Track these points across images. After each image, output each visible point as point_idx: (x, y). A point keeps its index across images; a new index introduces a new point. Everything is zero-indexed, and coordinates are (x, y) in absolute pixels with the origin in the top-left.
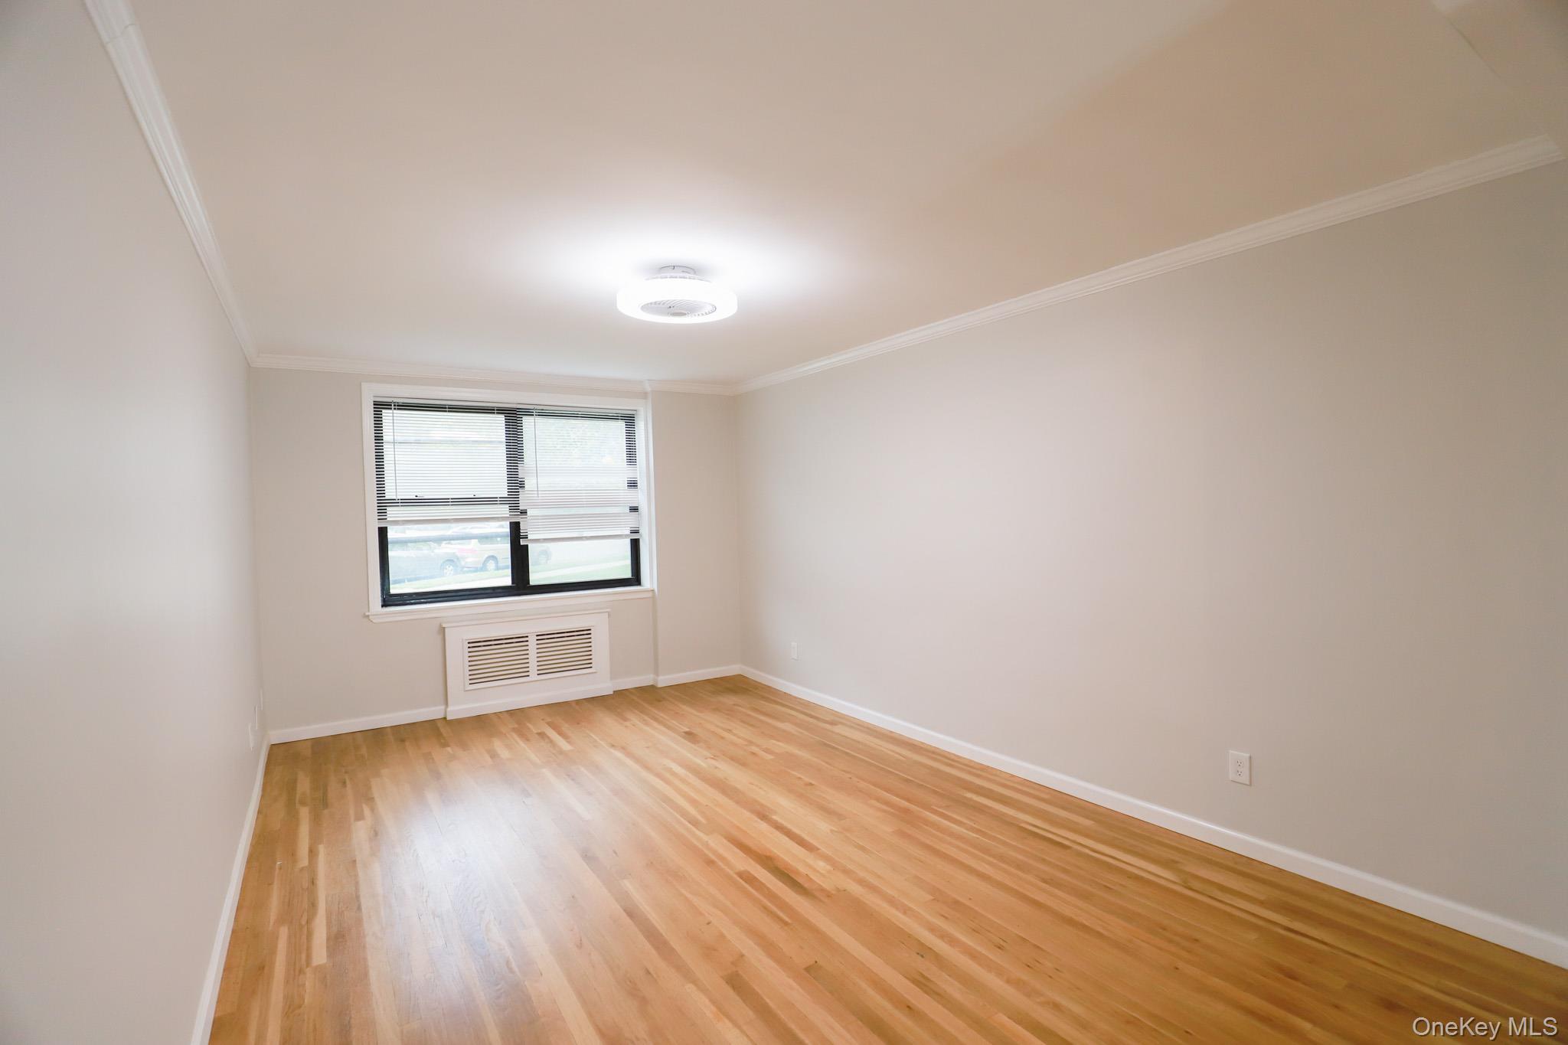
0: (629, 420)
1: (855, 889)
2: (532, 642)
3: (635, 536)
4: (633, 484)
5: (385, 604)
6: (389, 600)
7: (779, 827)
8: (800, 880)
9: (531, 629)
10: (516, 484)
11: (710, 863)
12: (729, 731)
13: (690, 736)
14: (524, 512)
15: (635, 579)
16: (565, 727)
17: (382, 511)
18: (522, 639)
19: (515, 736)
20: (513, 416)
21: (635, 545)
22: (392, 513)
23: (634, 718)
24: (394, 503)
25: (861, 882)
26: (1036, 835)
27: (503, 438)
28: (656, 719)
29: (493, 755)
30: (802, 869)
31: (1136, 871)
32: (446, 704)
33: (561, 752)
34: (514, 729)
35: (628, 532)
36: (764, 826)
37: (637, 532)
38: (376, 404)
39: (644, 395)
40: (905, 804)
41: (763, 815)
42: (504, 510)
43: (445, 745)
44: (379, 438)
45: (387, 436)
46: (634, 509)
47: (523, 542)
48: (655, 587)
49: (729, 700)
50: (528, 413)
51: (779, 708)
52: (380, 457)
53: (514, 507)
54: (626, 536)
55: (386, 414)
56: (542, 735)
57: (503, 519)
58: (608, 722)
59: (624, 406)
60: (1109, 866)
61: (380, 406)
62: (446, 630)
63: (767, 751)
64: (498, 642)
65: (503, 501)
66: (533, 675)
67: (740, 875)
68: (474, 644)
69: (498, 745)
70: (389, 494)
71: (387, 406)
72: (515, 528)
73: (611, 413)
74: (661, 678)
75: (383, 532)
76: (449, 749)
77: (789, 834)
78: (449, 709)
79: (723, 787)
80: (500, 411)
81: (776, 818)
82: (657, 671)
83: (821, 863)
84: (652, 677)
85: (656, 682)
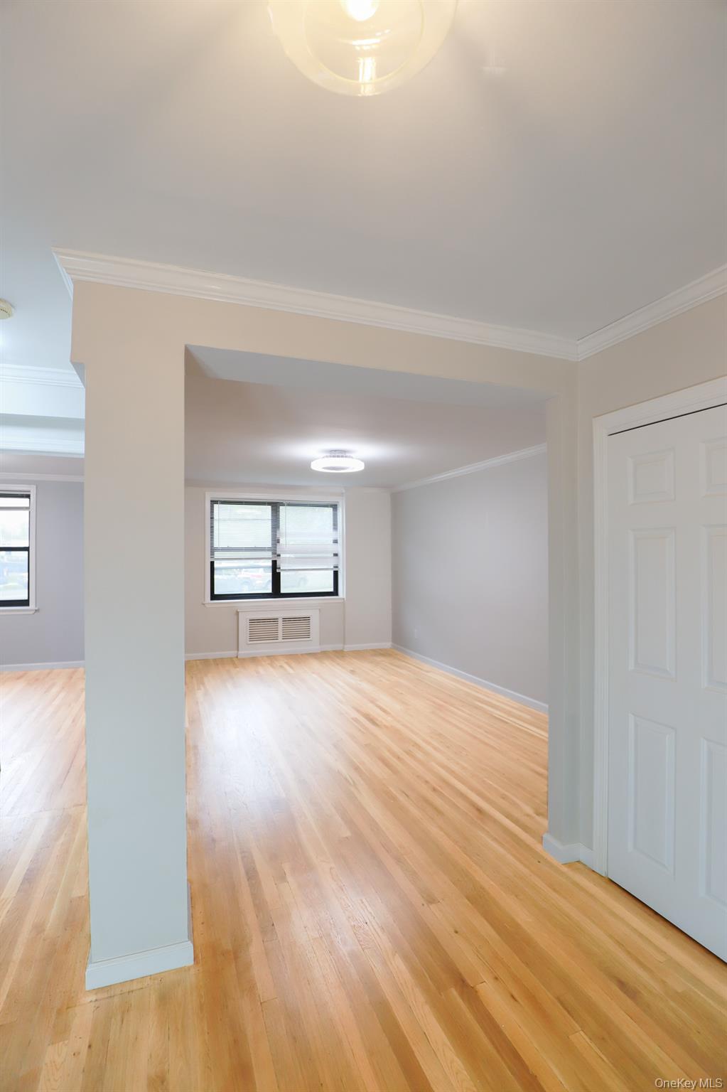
0: (335, 507)
1: (399, 726)
2: (280, 621)
3: (336, 569)
4: (336, 542)
5: (212, 599)
6: (214, 597)
8: (377, 722)
9: (280, 615)
10: (276, 541)
12: (372, 671)
13: (353, 672)
14: (279, 555)
15: (335, 593)
16: (293, 664)
17: (212, 554)
18: (275, 620)
19: (269, 666)
20: (275, 506)
21: (336, 574)
22: (217, 555)
23: (327, 663)
24: (218, 550)
25: (403, 725)
27: (270, 517)
28: (338, 664)
29: (258, 672)
31: (533, 733)
32: (238, 650)
33: (289, 674)
34: (269, 664)
35: (332, 567)
36: (371, 705)
37: (337, 567)
38: (212, 501)
39: (342, 494)
40: (442, 703)
42: (269, 554)
43: (236, 668)
44: (212, 518)
45: (216, 517)
46: (336, 555)
47: (278, 571)
48: (345, 597)
49: (379, 659)
50: (283, 504)
51: (404, 663)
52: (212, 527)
53: (274, 553)
54: (331, 569)
55: (216, 506)
56: (281, 667)
57: (269, 558)
58: (315, 664)
59: (332, 500)
60: (521, 730)
61: (213, 502)
62: (240, 614)
63: (388, 680)
64: (264, 620)
65: (268, 549)
66: (280, 639)
67: (353, 719)
68: (252, 621)
69: (261, 670)
70: (216, 545)
71: (216, 502)
72: (274, 563)
73: (326, 503)
74: (346, 646)
75: (212, 563)
76: (238, 669)
77: (381, 709)
78: (240, 652)
80: (269, 504)
81: (378, 703)
82: (344, 643)
83: (389, 718)
84: (342, 645)
85: (344, 648)
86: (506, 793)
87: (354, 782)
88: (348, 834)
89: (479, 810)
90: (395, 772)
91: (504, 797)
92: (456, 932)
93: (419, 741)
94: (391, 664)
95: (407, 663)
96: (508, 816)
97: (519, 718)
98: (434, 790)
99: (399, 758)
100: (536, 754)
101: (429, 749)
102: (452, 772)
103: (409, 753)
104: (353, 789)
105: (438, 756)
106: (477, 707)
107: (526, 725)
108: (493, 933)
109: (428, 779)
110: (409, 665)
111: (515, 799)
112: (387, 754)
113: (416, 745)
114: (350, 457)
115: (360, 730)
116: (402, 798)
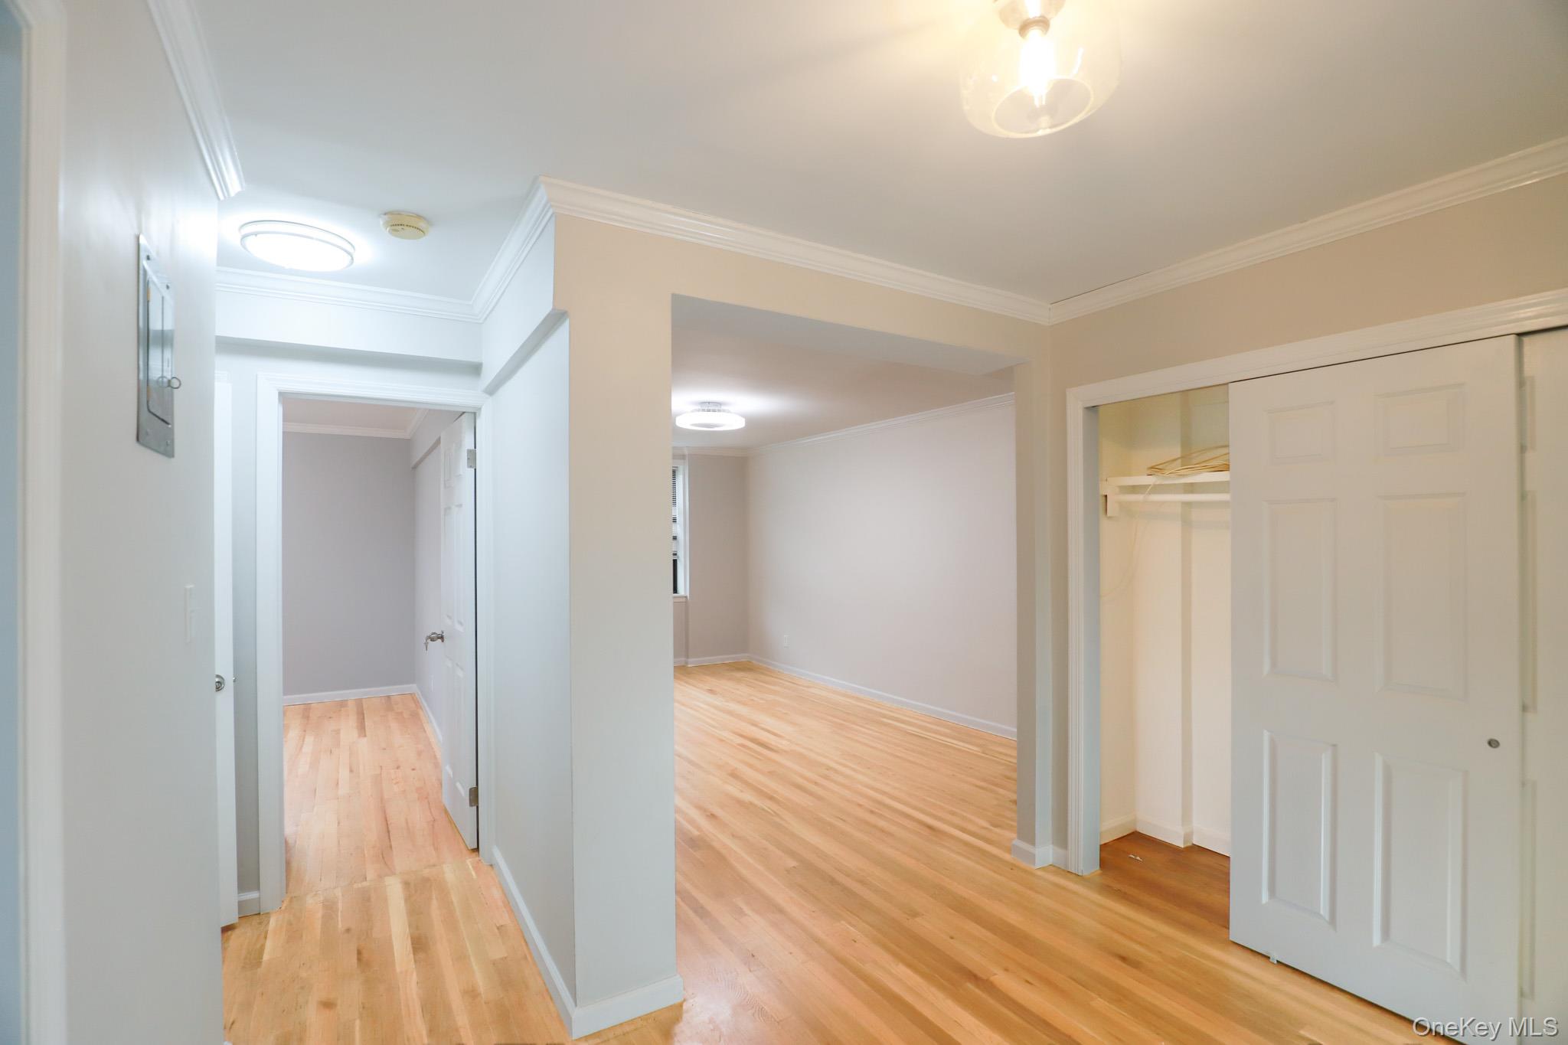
3: (675, 558)
7: (763, 729)
8: (772, 747)
11: (722, 741)
12: (738, 689)
13: (711, 691)
21: (675, 562)
26: (913, 734)
28: (686, 682)
30: (773, 743)
35: (670, 555)
37: (676, 554)
39: (683, 457)
40: (841, 721)
41: (755, 724)
46: (674, 538)
48: (688, 595)
49: (739, 675)
63: (762, 699)
67: (739, 745)
74: (690, 660)
77: (769, 731)
79: (730, 713)
81: (763, 726)
82: (687, 656)
83: (784, 742)
84: (683, 659)
85: (687, 663)
86: (954, 809)
87: (775, 812)
88: (791, 863)
89: (930, 827)
90: (819, 798)
91: (953, 814)
92: (952, 938)
93: (832, 764)
94: (756, 680)
95: (776, 678)
96: (963, 830)
97: (936, 732)
98: (872, 812)
99: (816, 783)
100: (971, 768)
101: (848, 772)
102: (884, 793)
103: (826, 778)
104: (777, 820)
105: (860, 777)
106: (886, 725)
107: (949, 740)
108: (989, 934)
109: (861, 803)
110: (781, 681)
111: (965, 814)
112: (800, 781)
113: (829, 768)
114: (724, 411)
115: (753, 756)
116: (839, 824)
